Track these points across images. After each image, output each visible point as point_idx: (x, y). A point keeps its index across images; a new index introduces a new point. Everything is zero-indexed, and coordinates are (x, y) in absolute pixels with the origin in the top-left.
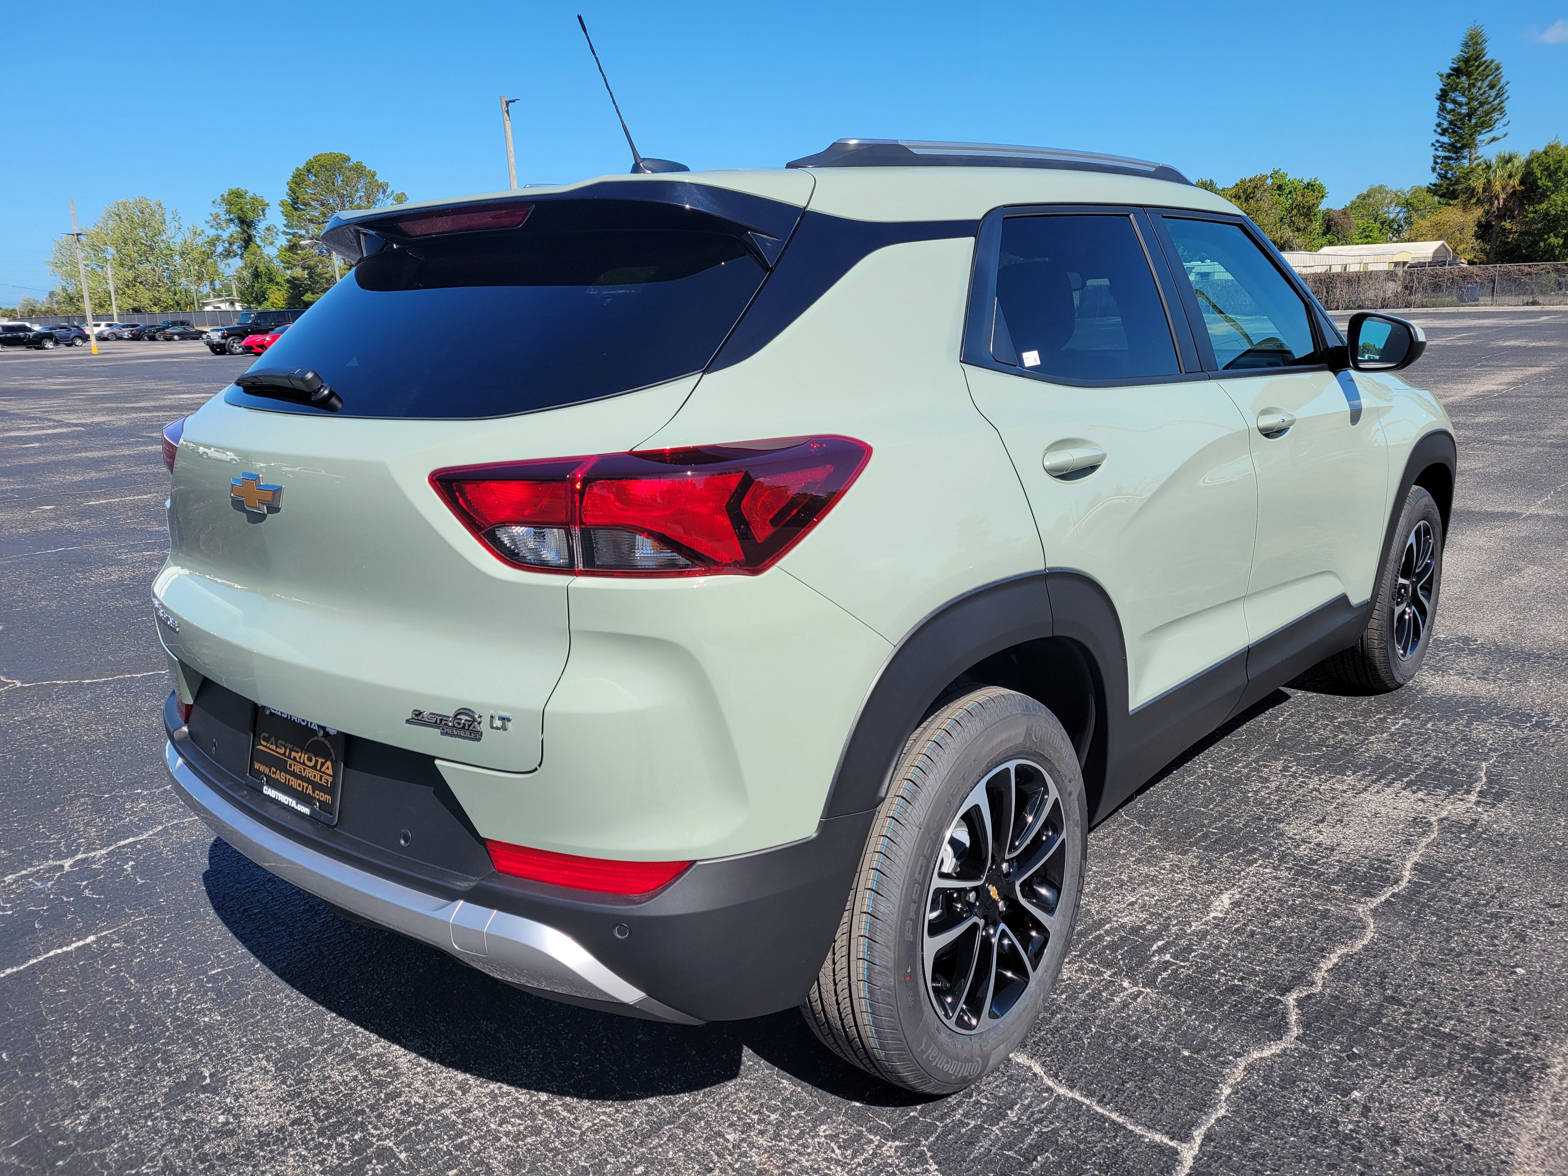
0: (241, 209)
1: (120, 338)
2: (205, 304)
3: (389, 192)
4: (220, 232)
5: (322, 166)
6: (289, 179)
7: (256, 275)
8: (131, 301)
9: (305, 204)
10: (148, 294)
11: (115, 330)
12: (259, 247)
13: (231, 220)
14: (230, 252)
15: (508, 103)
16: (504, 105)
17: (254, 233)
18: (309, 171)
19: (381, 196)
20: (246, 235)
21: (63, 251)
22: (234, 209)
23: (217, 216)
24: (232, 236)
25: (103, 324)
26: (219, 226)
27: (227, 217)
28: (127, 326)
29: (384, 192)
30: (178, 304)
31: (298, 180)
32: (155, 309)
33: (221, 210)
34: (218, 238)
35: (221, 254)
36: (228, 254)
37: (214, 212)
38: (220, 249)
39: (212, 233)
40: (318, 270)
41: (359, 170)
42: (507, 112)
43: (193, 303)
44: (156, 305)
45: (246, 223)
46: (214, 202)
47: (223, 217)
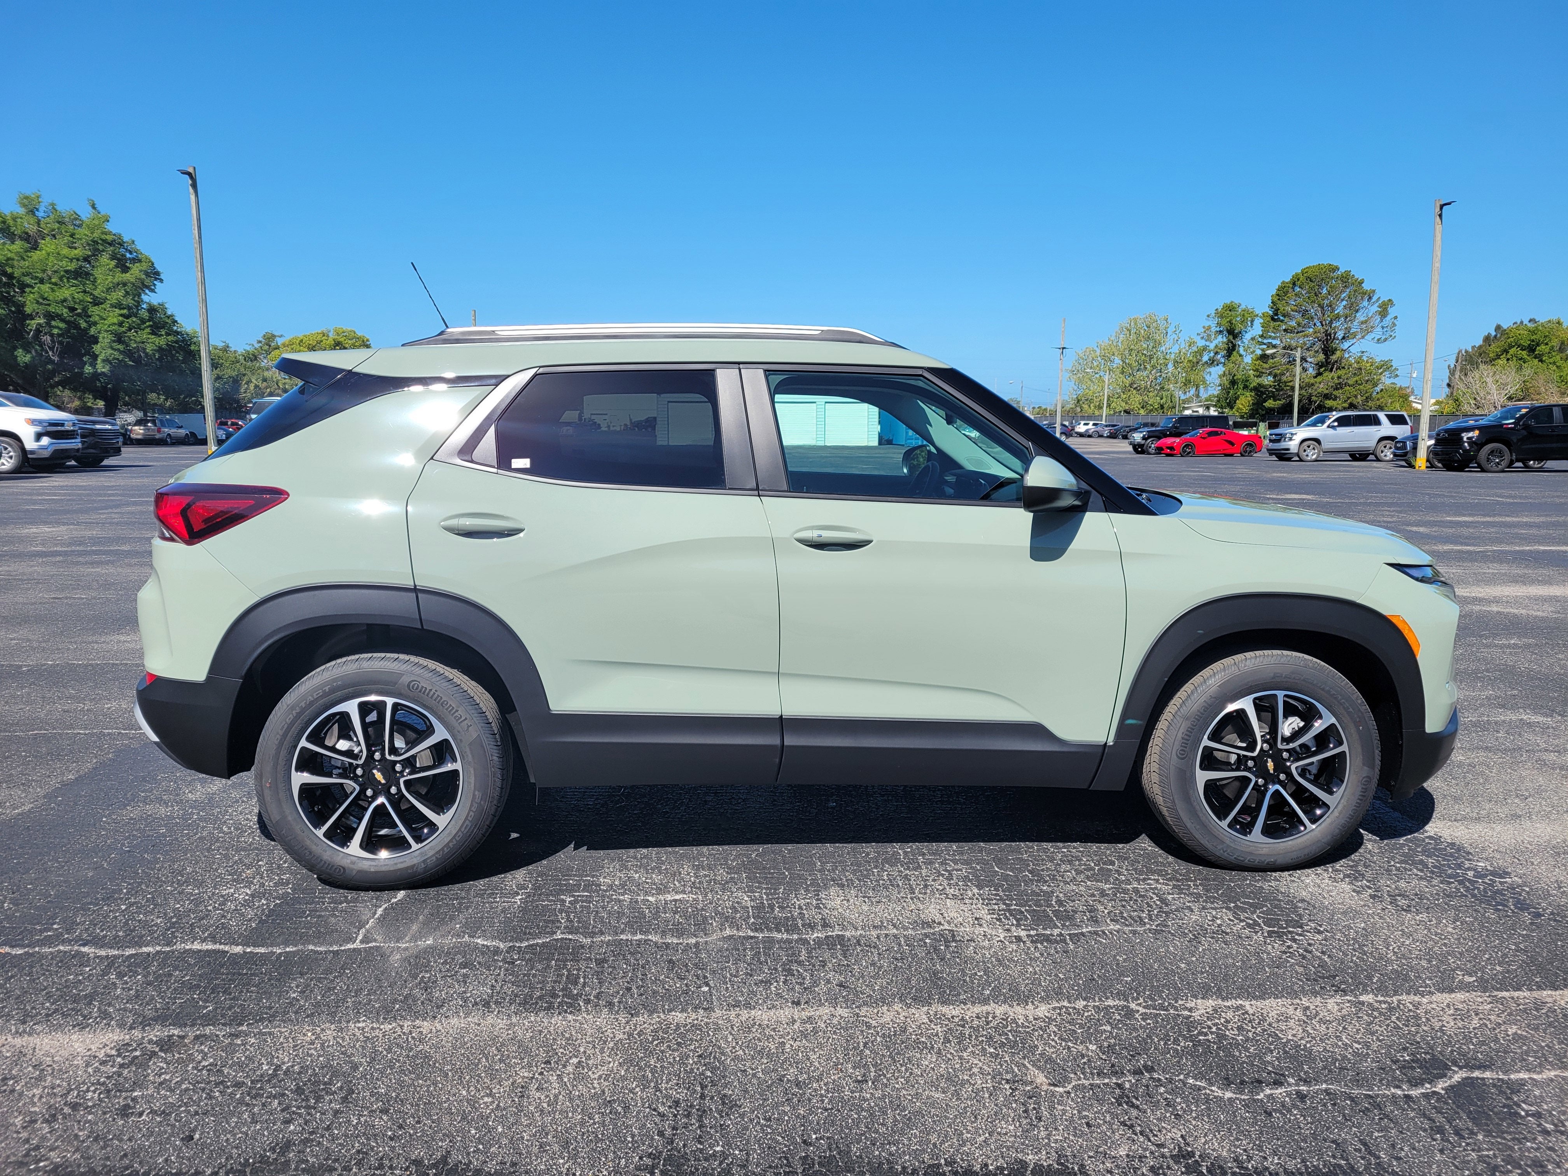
0: (1230, 322)
1: (1101, 436)
2: (1185, 408)
3: (1374, 299)
4: (1208, 343)
5: (1308, 278)
6: (1274, 292)
7: (1233, 383)
8: (1123, 404)
9: (1284, 316)
10: (1139, 398)
11: (1099, 429)
12: (1241, 356)
13: (1221, 331)
14: (1213, 361)
15: (1442, 207)
16: (1438, 209)
17: (1239, 343)
18: (1294, 284)
19: (1365, 303)
20: (1230, 345)
21: (1081, 361)
22: (1224, 322)
23: (1209, 328)
24: (1216, 346)
25: (1091, 423)
26: (1208, 339)
27: (1218, 329)
28: (1109, 426)
29: (1370, 298)
30: (1162, 407)
31: (1282, 292)
32: (1142, 412)
33: (1213, 324)
34: (1205, 348)
35: (1206, 363)
36: (1212, 362)
37: (1207, 324)
38: (1205, 358)
39: (1201, 343)
40: (1284, 378)
41: (1346, 279)
42: (1440, 216)
43: (1175, 408)
44: (1143, 407)
45: (1233, 333)
46: (1208, 316)
47: (1214, 329)
